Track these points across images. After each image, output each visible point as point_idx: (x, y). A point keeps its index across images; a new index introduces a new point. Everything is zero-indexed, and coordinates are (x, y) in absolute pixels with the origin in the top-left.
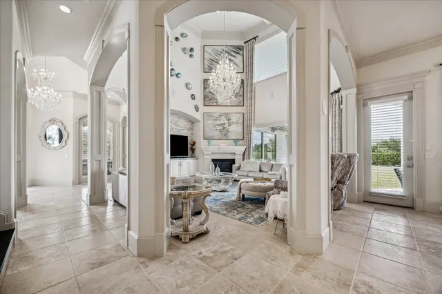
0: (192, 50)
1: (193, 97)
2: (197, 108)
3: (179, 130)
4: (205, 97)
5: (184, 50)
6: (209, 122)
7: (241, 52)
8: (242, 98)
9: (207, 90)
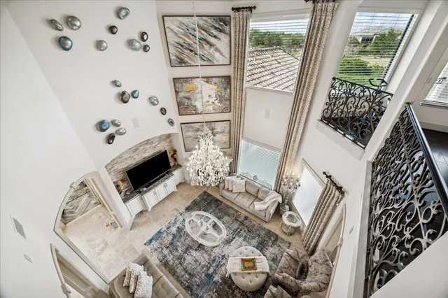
0: (143, 36)
1: (163, 111)
2: (171, 122)
3: (155, 147)
4: (179, 104)
5: (130, 43)
6: (190, 134)
7: (227, 28)
8: (228, 103)
9: (181, 95)
